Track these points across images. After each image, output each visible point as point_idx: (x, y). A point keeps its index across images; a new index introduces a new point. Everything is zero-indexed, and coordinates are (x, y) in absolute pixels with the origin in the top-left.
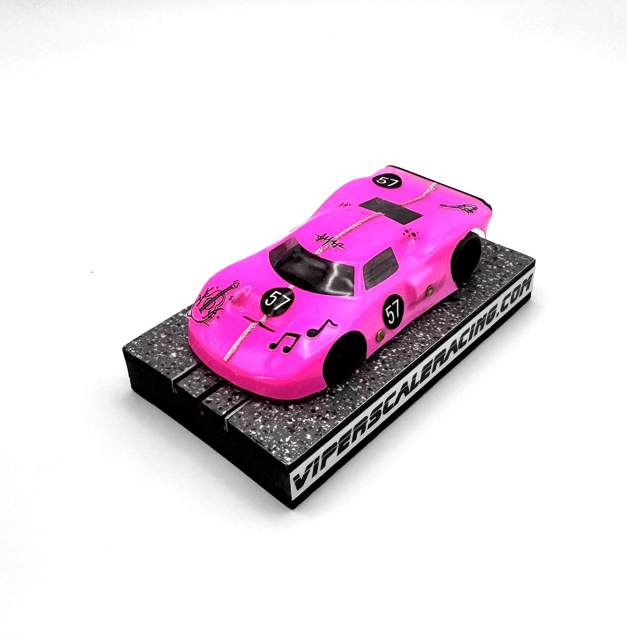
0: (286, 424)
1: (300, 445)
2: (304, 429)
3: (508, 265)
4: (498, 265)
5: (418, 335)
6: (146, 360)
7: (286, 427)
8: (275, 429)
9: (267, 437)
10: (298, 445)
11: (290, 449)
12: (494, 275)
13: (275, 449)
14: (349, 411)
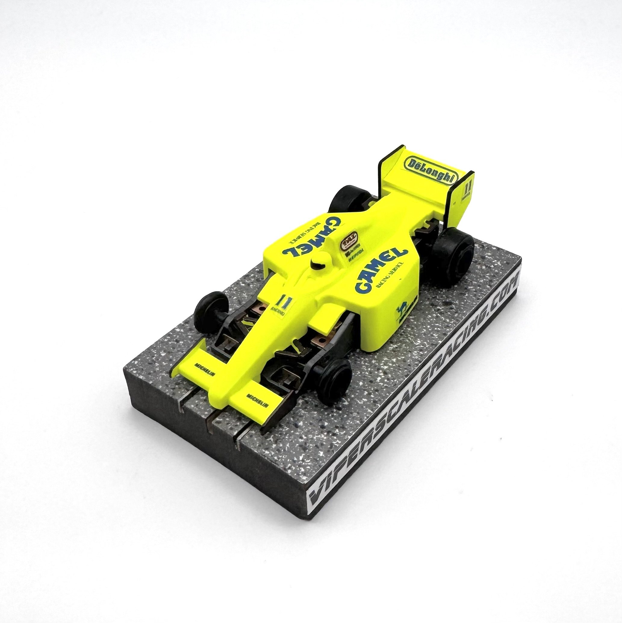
0: (298, 442)
1: (314, 463)
2: (316, 446)
3: (497, 264)
4: (487, 265)
5: (415, 343)
6: (149, 381)
7: (297, 445)
8: (287, 447)
9: (281, 456)
10: (312, 463)
11: (304, 467)
12: (483, 276)
13: (290, 468)
14: (357, 425)
